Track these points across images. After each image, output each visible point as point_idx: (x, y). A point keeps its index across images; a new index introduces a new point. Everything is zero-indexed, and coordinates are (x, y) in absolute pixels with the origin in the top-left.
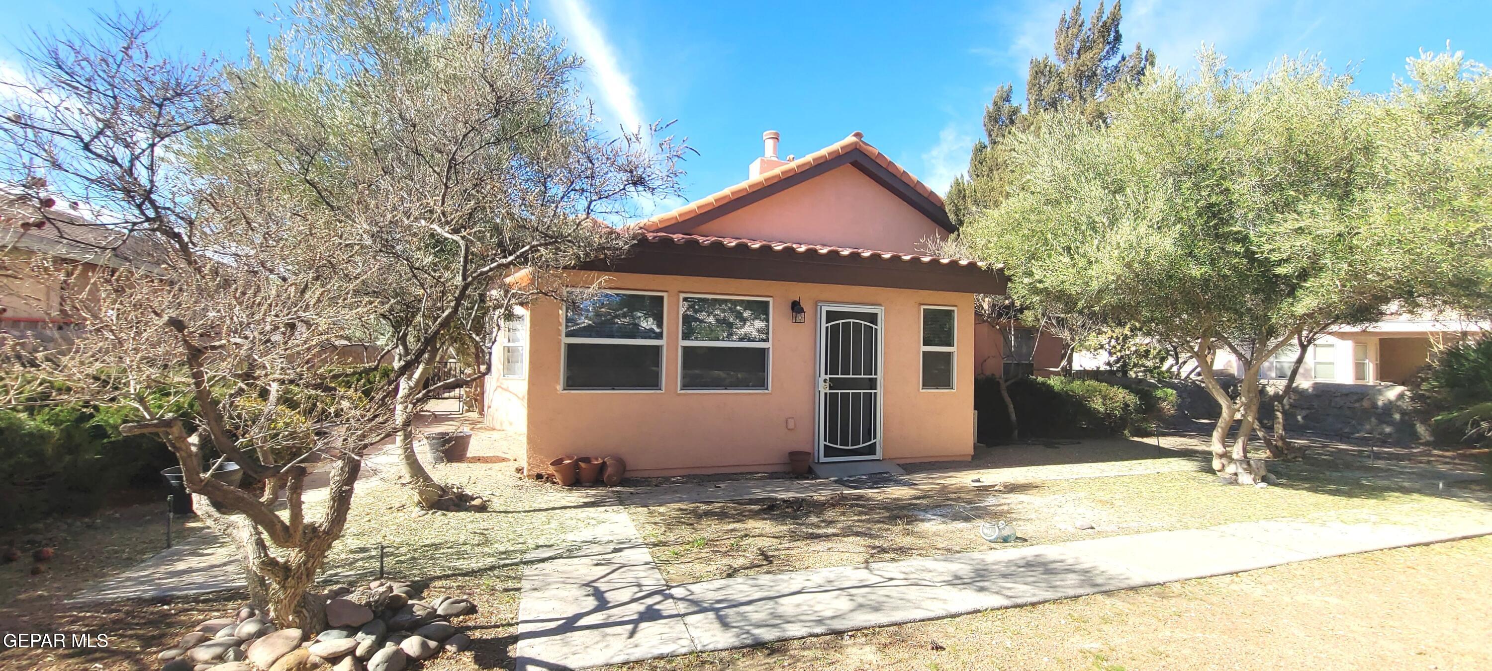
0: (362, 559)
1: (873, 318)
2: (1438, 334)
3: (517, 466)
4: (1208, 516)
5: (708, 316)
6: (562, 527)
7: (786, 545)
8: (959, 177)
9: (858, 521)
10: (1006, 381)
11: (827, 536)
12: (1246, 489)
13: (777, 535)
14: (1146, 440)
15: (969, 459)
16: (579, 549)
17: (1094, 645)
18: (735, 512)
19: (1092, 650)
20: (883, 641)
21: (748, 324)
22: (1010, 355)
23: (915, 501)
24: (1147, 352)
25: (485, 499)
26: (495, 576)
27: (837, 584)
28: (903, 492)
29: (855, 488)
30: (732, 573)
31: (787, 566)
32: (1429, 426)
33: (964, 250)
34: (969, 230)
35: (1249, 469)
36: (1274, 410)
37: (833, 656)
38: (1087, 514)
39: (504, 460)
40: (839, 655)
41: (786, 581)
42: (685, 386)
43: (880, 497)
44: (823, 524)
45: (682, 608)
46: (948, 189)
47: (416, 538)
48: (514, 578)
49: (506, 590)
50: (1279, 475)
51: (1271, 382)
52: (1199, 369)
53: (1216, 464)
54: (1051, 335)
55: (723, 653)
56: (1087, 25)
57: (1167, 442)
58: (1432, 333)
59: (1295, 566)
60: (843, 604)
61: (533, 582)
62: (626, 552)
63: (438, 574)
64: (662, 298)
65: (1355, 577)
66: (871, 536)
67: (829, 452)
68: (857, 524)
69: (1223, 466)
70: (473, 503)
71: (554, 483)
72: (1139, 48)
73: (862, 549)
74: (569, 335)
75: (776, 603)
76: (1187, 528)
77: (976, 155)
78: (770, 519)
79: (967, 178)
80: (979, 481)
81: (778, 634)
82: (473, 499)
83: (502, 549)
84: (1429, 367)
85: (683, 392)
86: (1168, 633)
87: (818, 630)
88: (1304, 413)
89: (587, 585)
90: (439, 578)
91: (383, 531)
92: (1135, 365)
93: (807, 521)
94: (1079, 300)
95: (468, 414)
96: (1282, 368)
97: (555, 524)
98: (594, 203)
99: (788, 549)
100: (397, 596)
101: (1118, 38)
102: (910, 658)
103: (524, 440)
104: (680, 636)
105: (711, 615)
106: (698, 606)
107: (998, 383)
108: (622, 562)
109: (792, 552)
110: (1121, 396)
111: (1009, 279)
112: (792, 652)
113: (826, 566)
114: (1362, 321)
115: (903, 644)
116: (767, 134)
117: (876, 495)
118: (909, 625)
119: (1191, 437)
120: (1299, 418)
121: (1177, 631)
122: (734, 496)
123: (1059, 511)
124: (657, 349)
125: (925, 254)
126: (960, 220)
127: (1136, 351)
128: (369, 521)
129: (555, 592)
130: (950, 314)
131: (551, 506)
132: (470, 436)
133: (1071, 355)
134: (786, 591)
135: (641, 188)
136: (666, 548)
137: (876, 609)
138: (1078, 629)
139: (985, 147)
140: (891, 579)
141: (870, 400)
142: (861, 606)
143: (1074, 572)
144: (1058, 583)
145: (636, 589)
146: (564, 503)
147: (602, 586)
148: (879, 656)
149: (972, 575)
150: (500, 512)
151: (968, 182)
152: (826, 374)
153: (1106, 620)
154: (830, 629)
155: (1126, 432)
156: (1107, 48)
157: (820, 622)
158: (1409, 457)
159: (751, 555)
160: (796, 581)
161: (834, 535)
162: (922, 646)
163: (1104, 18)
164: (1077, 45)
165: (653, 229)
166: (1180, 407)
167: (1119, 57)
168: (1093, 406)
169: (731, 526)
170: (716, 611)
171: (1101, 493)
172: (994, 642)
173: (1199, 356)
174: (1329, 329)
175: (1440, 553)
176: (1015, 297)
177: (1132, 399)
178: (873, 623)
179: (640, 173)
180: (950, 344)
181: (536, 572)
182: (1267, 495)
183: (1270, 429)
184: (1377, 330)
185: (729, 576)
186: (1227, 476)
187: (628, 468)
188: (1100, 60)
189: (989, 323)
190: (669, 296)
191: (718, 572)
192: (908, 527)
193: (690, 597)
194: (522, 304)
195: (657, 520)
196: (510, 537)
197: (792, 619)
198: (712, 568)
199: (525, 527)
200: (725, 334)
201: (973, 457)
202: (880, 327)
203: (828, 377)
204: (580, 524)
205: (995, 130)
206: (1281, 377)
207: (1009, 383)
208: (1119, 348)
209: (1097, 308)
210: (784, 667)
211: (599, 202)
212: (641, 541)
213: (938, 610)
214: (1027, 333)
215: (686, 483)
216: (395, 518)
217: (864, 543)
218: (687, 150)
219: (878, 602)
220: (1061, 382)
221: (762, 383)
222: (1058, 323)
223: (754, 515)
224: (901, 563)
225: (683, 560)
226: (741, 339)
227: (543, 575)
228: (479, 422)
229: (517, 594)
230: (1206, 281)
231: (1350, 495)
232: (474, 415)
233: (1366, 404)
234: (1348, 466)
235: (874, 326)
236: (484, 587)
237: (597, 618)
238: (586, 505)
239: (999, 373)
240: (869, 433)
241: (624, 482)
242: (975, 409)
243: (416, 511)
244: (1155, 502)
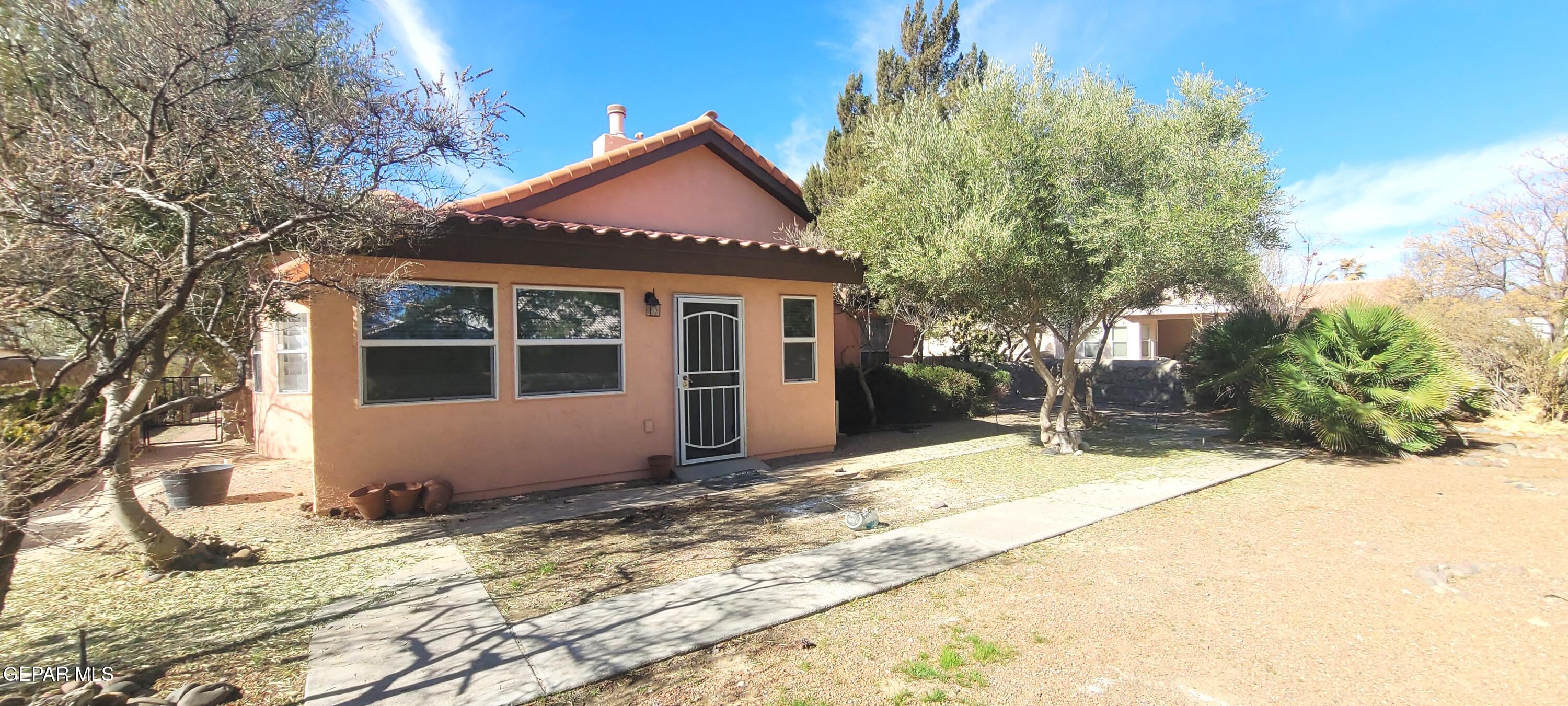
0: (51, 653)
1: (733, 309)
2: (1199, 315)
3: (302, 502)
4: (1040, 484)
5: (551, 311)
6: (368, 572)
7: (648, 559)
8: (815, 165)
9: (724, 524)
10: (864, 370)
11: (692, 544)
12: (1067, 456)
13: (637, 548)
14: (987, 419)
15: (832, 449)
16: (392, 594)
17: (952, 619)
18: (588, 529)
19: (951, 624)
20: (754, 647)
21: (598, 320)
22: (868, 344)
23: (781, 498)
24: (985, 337)
25: (254, 548)
26: (269, 645)
27: (704, 594)
28: (769, 489)
29: (721, 489)
30: (586, 598)
31: (650, 581)
32: (1194, 392)
33: (822, 239)
34: (826, 220)
35: (1069, 440)
36: (1086, 386)
37: (703, 672)
38: (939, 493)
39: (284, 496)
40: (708, 671)
41: (649, 598)
42: (523, 392)
43: (745, 497)
44: (687, 532)
45: (526, 647)
46: (804, 177)
47: (145, 612)
48: (298, 644)
49: (286, 661)
50: (1091, 442)
51: (1082, 361)
52: (1028, 350)
53: (1044, 437)
54: (903, 323)
55: (578, 691)
56: (930, 21)
57: (1004, 420)
58: (1195, 315)
59: (1107, 521)
60: (711, 614)
61: (327, 646)
62: (456, 590)
63: (180, 654)
64: (491, 290)
65: (1150, 526)
66: (738, 538)
67: (691, 453)
68: (723, 527)
69: (1049, 439)
70: (236, 555)
71: (356, 518)
72: (974, 48)
73: (729, 553)
74: (365, 337)
75: (638, 624)
76: (1023, 497)
77: (830, 142)
78: (628, 532)
79: (822, 166)
80: (842, 471)
81: (641, 659)
82: (235, 550)
83: (281, 608)
84: (1193, 342)
85: (522, 398)
86: (1013, 598)
87: (685, 647)
88: (1107, 386)
89: (403, 638)
90: (182, 661)
91: (88, 610)
92: (976, 350)
93: (671, 530)
94: (928, 288)
95: (230, 442)
96: (1089, 347)
97: (357, 569)
98: (384, 168)
99: (650, 562)
100: (108, 698)
101: (956, 36)
102: (782, 661)
103: (312, 467)
104: (524, 680)
105: (562, 650)
106: (547, 643)
107: (857, 372)
108: (450, 603)
109: (655, 566)
110: (965, 380)
111: (866, 268)
112: (657, 676)
113: (692, 577)
114: (1148, 306)
115: (774, 648)
116: (611, 108)
117: (742, 495)
118: (780, 627)
119: (1022, 413)
120: (1103, 391)
121: (1019, 595)
122: (588, 511)
123: (916, 492)
124: (487, 352)
125: (784, 243)
126: (817, 209)
127: (976, 337)
128: (65, 598)
129: (358, 653)
130: (809, 304)
131: (353, 546)
132: (231, 470)
133: (922, 342)
134: (649, 609)
135: (449, 153)
136: (506, 579)
137: (746, 615)
138: (937, 606)
139: (839, 135)
140: (760, 581)
141: (733, 396)
142: (730, 614)
143: (931, 550)
144: (918, 563)
145: (468, 633)
146: (371, 541)
147: (423, 637)
148: (751, 664)
149: (839, 566)
150: (278, 563)
151: (824, 170)
152: (685, 370)
153: (961, 594)
154: (698, 644)
155: (970, 413)
156: (947, 45)
157: (686, 638)
158: (1179, 420)
159: (608, 575)
160: (660, 596)
161: (700, 541)
162: (793, 647)
163: (944, 15)
164: (921, 39)
165: (478, 210)
166: (1013, 388)
167: (957, 55)
168: (942, 390)
169: (585, 545)
170: (568, 644)
171: (951, 472)
172: (862, 631)
173: (1030, 338)
174: (1124, 313)
175: (1206, 498)
176: (871, 287)
177: (974, 382)
178: (742, 631)
179: (446, 133)
180: (811, 334)
181: (330, 632)
182: (1083, 461)
183: (1082, 402)
184: (1159, 313)
185: (583, 602)
186: (1052, 447)
187: (455, 492)
188: (941, 56)
189: (847, 313)
190: (499, 288)
191: (570, 599)
192: (775, 524)
193: (535, 633)
194: (293, 298)
195: (494, 548)
196: (292, 592)
197: (656, 640)
198: (561, 596)
199: (315, 577)
200: (573, 332)
201: (836, 447)
202: (741, 319)
203: (688, 373)
204: (392, 565)
205: (848, 119)
206: (1089, 356)
207: (866, 372)
208: (962, 334)
209: (945, 296)
210: (648, 694)
211: (391, 166)
212: (474, 575)
213: (808, 605)
214: (881, 322)
215: (531, 501)
216: (110, 588)
217: (731, 547)
218: (507, 108)
219: (747, 608)
220: (914, 369)
221: (615, 384)
222: (910, 311)
223: (611, 530)
224: (770, 563)
225: (527, 590)
226: (591, 336)
227: (341, 634)
228: (248, 451)
229: (303, 664)
230: (1035, 271)
231: (1142, 455)
232: (240, 443)
233: (1150, 376)
234: (1142, 431)
235: (735, 318)
236: (253, 662)
237: (417, 676)
238: (401, 541)
239: (857, 362)
240: (733, 430)
241: (448, 510)
242: (836, 399)
243: (145, 576)
244: (996, 476)
